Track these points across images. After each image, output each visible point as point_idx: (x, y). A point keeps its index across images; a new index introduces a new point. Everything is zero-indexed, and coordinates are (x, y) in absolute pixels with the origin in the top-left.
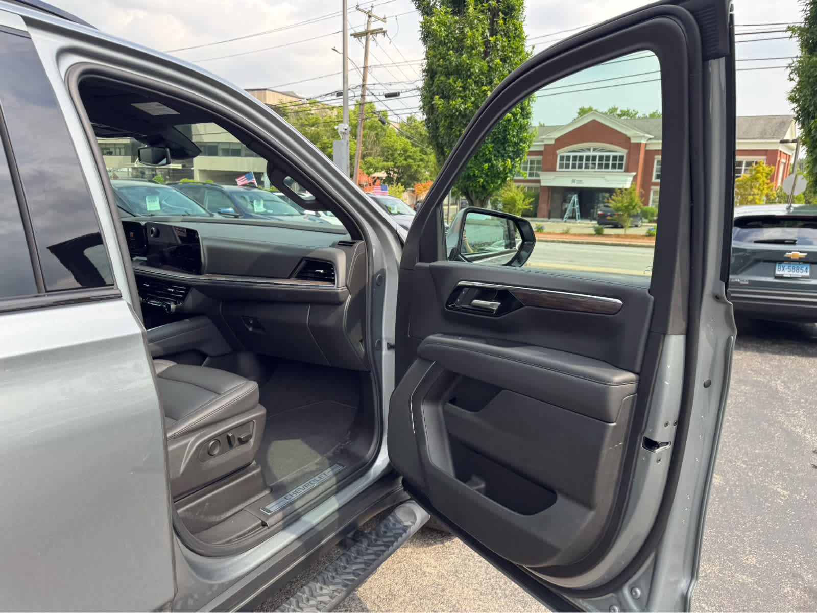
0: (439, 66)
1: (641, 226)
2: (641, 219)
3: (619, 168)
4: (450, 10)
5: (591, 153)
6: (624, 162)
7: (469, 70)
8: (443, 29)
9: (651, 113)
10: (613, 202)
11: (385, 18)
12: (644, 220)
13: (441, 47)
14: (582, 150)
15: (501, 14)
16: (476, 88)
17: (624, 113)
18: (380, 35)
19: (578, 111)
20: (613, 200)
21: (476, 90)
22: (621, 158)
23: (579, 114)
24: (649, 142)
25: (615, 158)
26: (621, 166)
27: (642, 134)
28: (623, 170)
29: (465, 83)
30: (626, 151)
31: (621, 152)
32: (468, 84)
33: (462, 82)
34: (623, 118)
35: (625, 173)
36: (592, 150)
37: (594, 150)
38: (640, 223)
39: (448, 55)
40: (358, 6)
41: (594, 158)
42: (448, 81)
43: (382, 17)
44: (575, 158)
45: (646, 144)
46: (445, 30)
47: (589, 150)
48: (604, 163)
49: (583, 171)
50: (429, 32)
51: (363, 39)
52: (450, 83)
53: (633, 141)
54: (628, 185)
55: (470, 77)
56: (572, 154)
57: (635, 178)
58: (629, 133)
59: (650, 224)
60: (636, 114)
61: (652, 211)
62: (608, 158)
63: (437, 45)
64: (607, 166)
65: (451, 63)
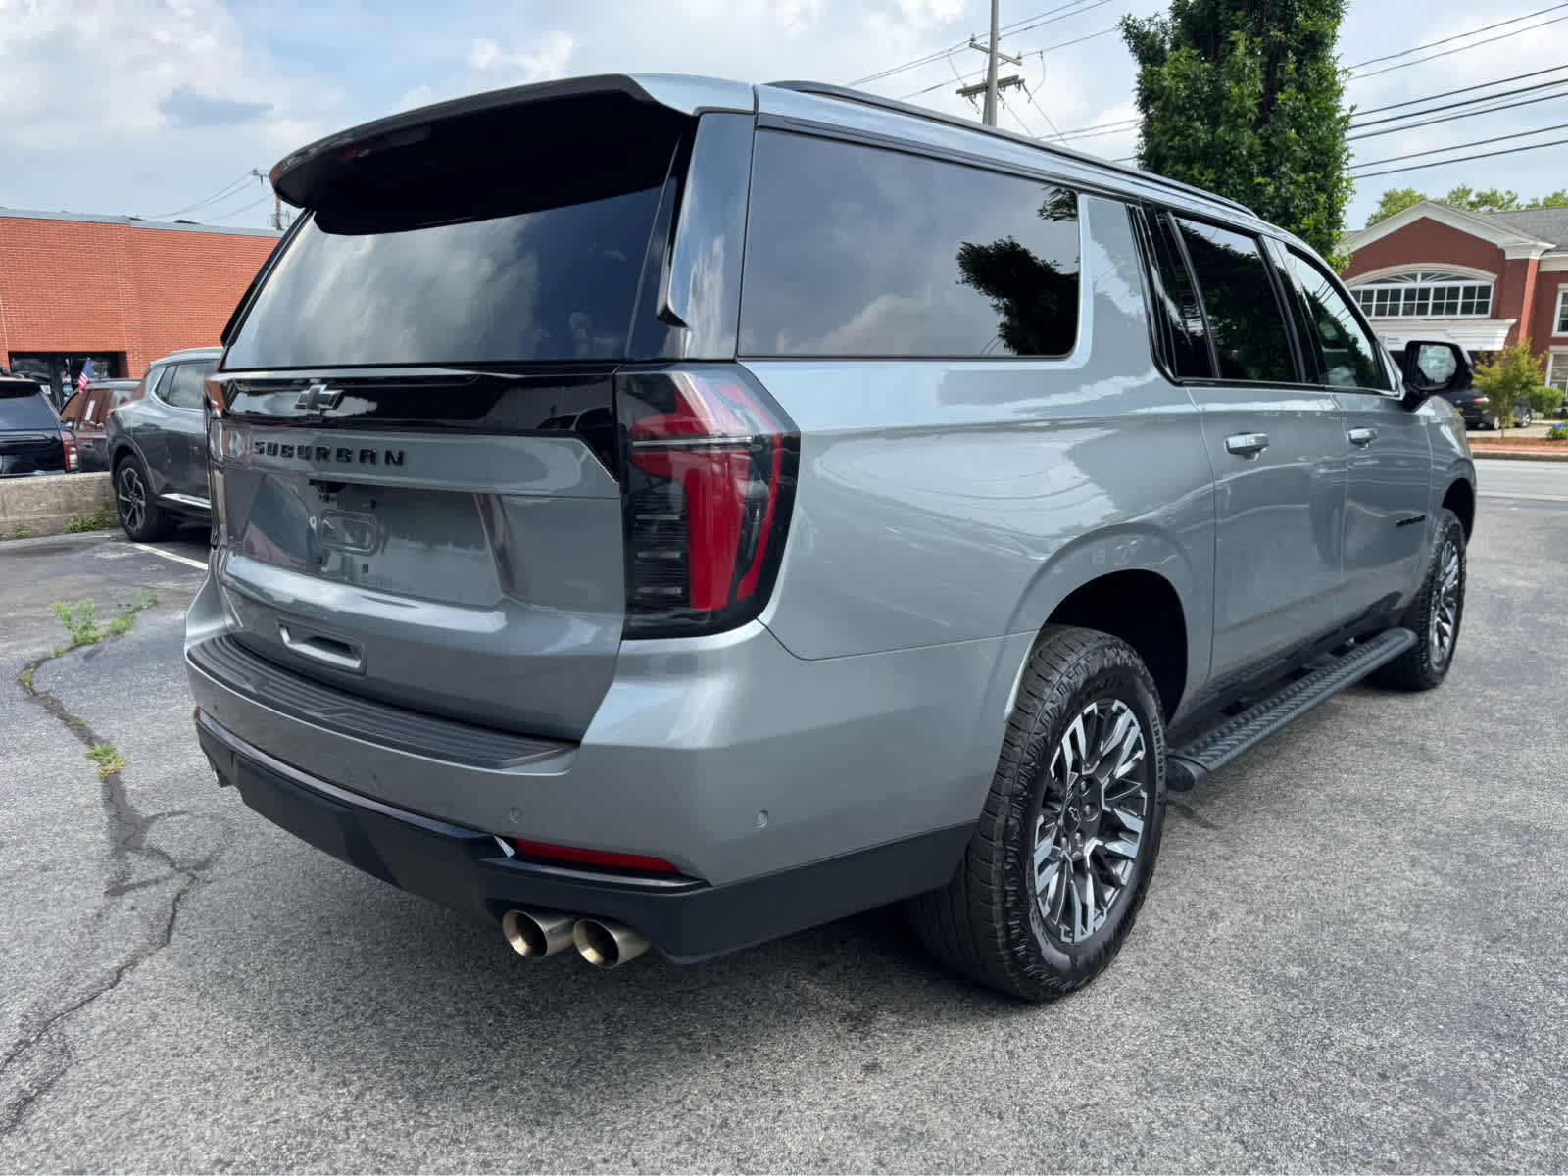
0: (1171, 148)
1: (1529, 425)
2: (1529, 411)
3: (1478, 312)
4: (1194, 52)
5: (1419, 284)
6: (1490, 300)
7: (1229, 152)
8: (1181, 86)
9: (1551, 195)
10: (1478, 376)
11: (1019, 58)
12: (1535, 414)
13: (1176, 117)
14: (1399, 279)
15: (1290, 54)
16: (1238, 181)
17: (1484, 200)
18: (1011, 89)
19: (1382, 198)
20: (1479, 373)
21: (1240, 185)
22: (1484, 291)
23: (1383, 204)
24: (1546, 256)
25: (1469, 292)
26: (1482, 308)
27: (1531, 242)
28: (1488, 315)
29: (1219, 174)
30: (1495, 277)
31: (1484, 278)
32: (1225, 177)
33: (1216, 173)
34: (1481, 209)
35: (1492, 322)
36: (1419, 277)
37: (1425, 277)
38: (1525, 420)
39: (1189, 127)
40: (973, 40)
41: (1424, 293)
42: (1190, 173)
43: (1014, 56)
44: (1382, 295)
45: (1539, 262)
46: (1185, 88)
47: (1414, 277)
48: (1445, 303)
49: (1402, 320)
50: (1152, 91)
51: (980, 98)
52: (1192, 176)
53: (1509, 256)
54: (1498, 345)
55: (1230, 164)
56: (1376, 287)
57: (1514, 329)
58: (1500, 241)
59: (1547, 422)
60: (1513, 200)
61: (1550, 395)
62: (1454, 292)
63: (1168, 114)
64: (1452, 309)
65: (1195, 142)
